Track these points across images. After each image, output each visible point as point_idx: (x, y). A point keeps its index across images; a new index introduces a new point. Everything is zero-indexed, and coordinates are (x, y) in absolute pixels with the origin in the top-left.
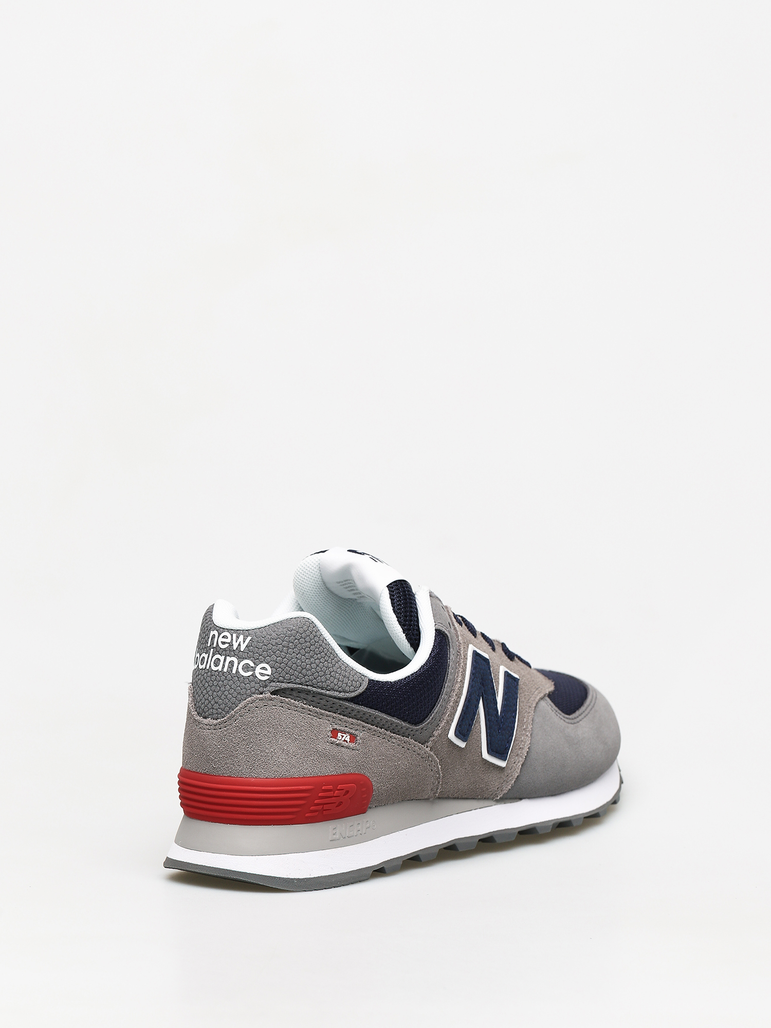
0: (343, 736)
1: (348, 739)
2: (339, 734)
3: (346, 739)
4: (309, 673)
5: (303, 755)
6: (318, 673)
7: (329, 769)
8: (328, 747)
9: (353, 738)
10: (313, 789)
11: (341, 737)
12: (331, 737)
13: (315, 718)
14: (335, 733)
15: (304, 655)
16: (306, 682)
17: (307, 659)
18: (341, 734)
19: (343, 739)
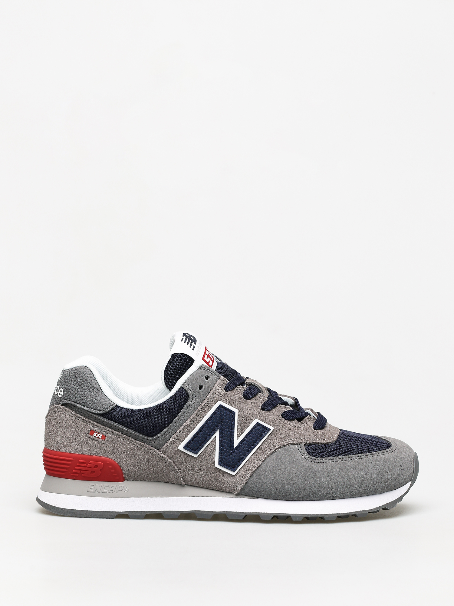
0: (97, 435)
1: (100, 437)
2: (95, 433)
3: (99, 437)
4: (78, 396)
5: (71, 441)
6: (83, 397)
7: (86, 451)
8: (86, 439)
9: (104, 437)
10: (74, 460)
11: (96, 435)
12: (89, 434)
13: (82, 422)
14: (92, 432)
15: (78, 387)
16: (77, 401)
17: (79, 389)
18: (96, 433)
19: (97, 437)
